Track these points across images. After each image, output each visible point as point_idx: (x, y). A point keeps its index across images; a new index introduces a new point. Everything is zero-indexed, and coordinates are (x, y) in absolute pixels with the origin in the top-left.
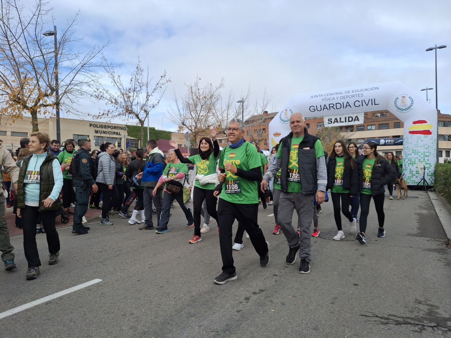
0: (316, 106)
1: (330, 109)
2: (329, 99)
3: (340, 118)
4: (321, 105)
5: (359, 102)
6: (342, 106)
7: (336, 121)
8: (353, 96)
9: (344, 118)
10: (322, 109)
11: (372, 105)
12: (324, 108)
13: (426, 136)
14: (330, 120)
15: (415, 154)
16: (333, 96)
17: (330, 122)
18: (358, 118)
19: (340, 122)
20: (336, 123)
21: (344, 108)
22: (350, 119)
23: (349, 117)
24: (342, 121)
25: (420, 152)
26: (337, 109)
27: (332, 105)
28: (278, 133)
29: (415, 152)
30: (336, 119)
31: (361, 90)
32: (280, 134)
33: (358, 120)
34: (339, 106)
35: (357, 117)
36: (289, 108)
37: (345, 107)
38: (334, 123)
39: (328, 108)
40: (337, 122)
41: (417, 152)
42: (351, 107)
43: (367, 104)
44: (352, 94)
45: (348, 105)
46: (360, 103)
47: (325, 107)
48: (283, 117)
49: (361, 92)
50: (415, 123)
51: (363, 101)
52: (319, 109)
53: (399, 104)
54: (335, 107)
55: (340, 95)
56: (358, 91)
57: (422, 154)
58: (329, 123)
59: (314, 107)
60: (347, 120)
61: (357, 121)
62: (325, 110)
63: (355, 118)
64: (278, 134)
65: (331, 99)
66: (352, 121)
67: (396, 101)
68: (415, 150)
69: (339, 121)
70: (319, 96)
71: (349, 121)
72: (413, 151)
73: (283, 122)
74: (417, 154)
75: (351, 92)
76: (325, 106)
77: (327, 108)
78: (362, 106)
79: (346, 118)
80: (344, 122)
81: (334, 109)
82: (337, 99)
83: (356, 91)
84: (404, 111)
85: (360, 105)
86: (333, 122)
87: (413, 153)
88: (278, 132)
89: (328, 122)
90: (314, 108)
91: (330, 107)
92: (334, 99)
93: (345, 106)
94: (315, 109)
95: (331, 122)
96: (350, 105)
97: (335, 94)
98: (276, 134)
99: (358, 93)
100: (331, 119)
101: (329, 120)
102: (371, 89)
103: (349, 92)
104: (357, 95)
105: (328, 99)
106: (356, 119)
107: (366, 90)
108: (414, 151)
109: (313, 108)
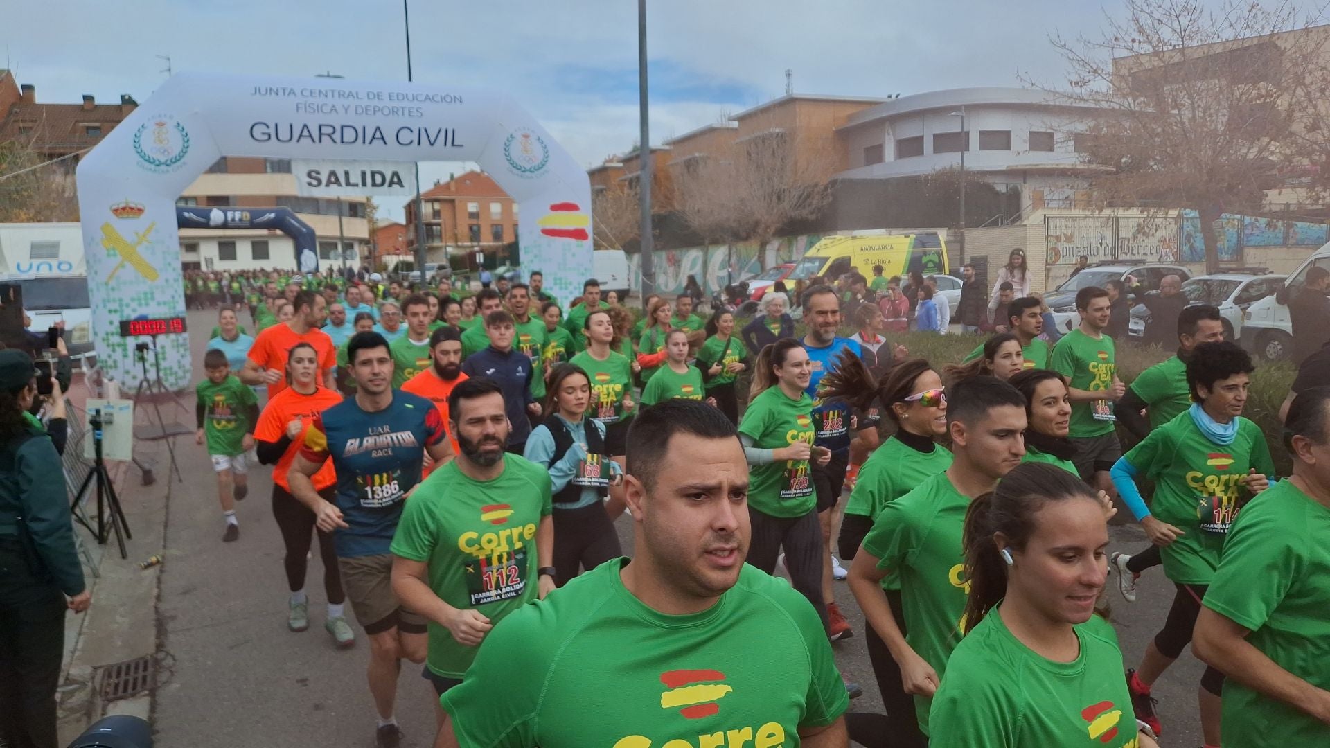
0: (276, 125)
1: (320, 141)
2: (320, 109)
3: (347, 173)
4: (291, 126)
5: (412, 131)
6: (361, 136)
7: (333, 179)
8: (394, 111)
9: (359, 174)
10: (296, 136)
11: (446, 145)
12: (301, 135)
13: (580, 242)
14: (314, 174)
15: (561, 288)
16: (330, 101)
17: (315, 182)
18: (399, 179)
19: (348, 184)
20: (334, 187)
21: (364, 142)
22: (378, 179)
23: (373, 174)
24: (352, 181)
25: (571, 284)
26: (342, 142)
27: (330, 130)
28: (133, 206)
29: (561, 284)
30: (333, 173)
31: (415, 98)
32: (140, 211)
33: (400, 183)
34: (349, 135)
35: (395, 174)
36: (171, 117)
37: (368, 140)
38: (327, 185)
39: (316, 137)
40: (337, 182)
41: (566, 283)
42: (385, 143)
43: (432, 141)
44: (391, 104)
45: (378, 135)
46: (415, 137)
47: (306, 133)
48: (148, 145)
49: (415, 104)
50: (555, 208)
51: (423, 133)
52: (284, 134)
53: (516, 151)
54: (337, 136)
55: (351, 102)
56: (406, 97)
57: (575, 288)
58: (310, 184)
59: (268, 127)
60: (369, 180)
61: (398, 186)
62: (306, 141)
63: (392, 178)
64: (132, 209)
65: (327, 109)
66: (383, 184)
67: (508, 143)
68: (560, 279)
69: (342, 180)
70: (281, 92)
71: (374, 184)
72: (555, 279)
73: (153, 166)
74: (566, 288)
75: (386, 97)
76: (305, 130)
77: (310, 136)
78: (419, 144)
79: (364, 174)
80: (360, 184)
81: (335, 142)
82: (344, 111)
83: (401, 97)
84: (528, 174)
85: (411, 142)
86: (324, 182)
87: (555, 284)
88: (134, 202)
89: (309, 180)
90: (266, 130)
91: (321, 134)
92: (334, 109)
93: (369, 137)
94: (269, 135)
95: (320, 182)
96: (383, 138)
97: (336, 94)
98: (124, 209)
99: (405, 104)
100: (318, 173)
101: (309, 175)
102: (443, 99)
103: (378, 96)
104: (406, 111)
105: (316, 107)
106: (395, 180)
107: (427, 98)
108: (558, 281)
109: (264, 129)
